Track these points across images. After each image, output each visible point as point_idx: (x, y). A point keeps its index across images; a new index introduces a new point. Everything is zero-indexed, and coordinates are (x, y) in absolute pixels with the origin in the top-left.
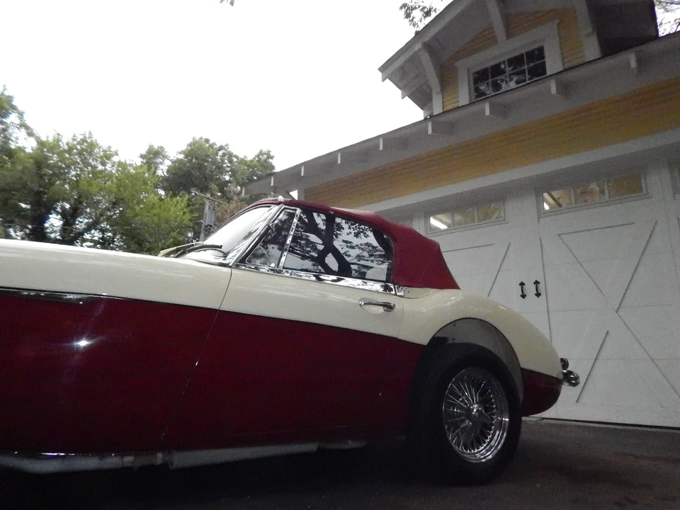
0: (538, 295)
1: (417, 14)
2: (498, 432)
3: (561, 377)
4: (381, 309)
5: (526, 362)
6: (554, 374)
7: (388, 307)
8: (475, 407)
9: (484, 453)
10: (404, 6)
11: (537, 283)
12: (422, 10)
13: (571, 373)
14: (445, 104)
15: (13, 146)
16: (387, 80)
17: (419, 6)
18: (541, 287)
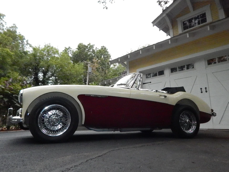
0: (206, 92)
1: (163, 3)
2: (194, 126)
3: (211, 114)
4: (163, 97)
5: (201, 109)
6: (209, 113)
7: (165, 97)
8: (188, 120)
9: (191, 131)
10: (159, 1)
11: (206, 88)
12: (164, 2)
13: (214, 113)
14: (174, 34)
15: (25, 50)
16: (155, 26)
17: (163, 1)
18: (207, 89)
